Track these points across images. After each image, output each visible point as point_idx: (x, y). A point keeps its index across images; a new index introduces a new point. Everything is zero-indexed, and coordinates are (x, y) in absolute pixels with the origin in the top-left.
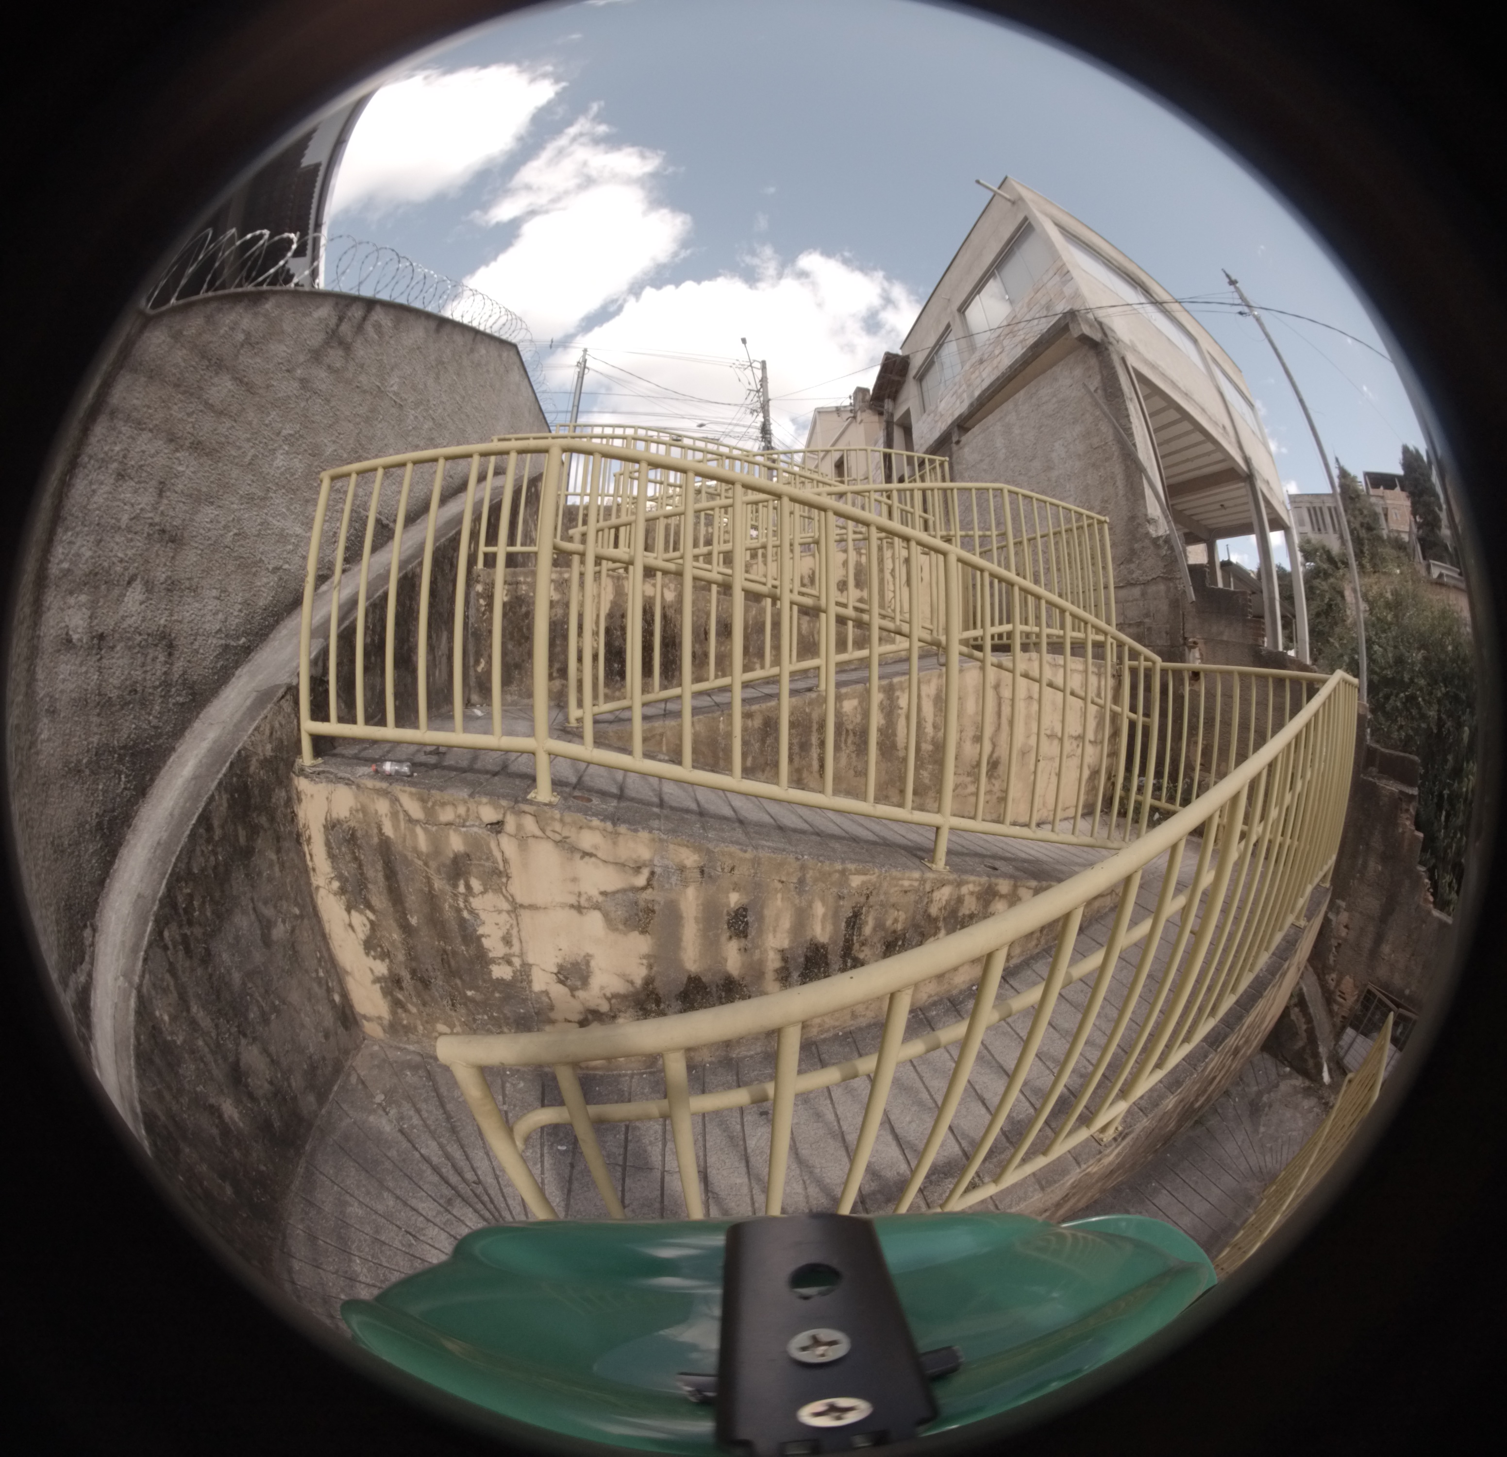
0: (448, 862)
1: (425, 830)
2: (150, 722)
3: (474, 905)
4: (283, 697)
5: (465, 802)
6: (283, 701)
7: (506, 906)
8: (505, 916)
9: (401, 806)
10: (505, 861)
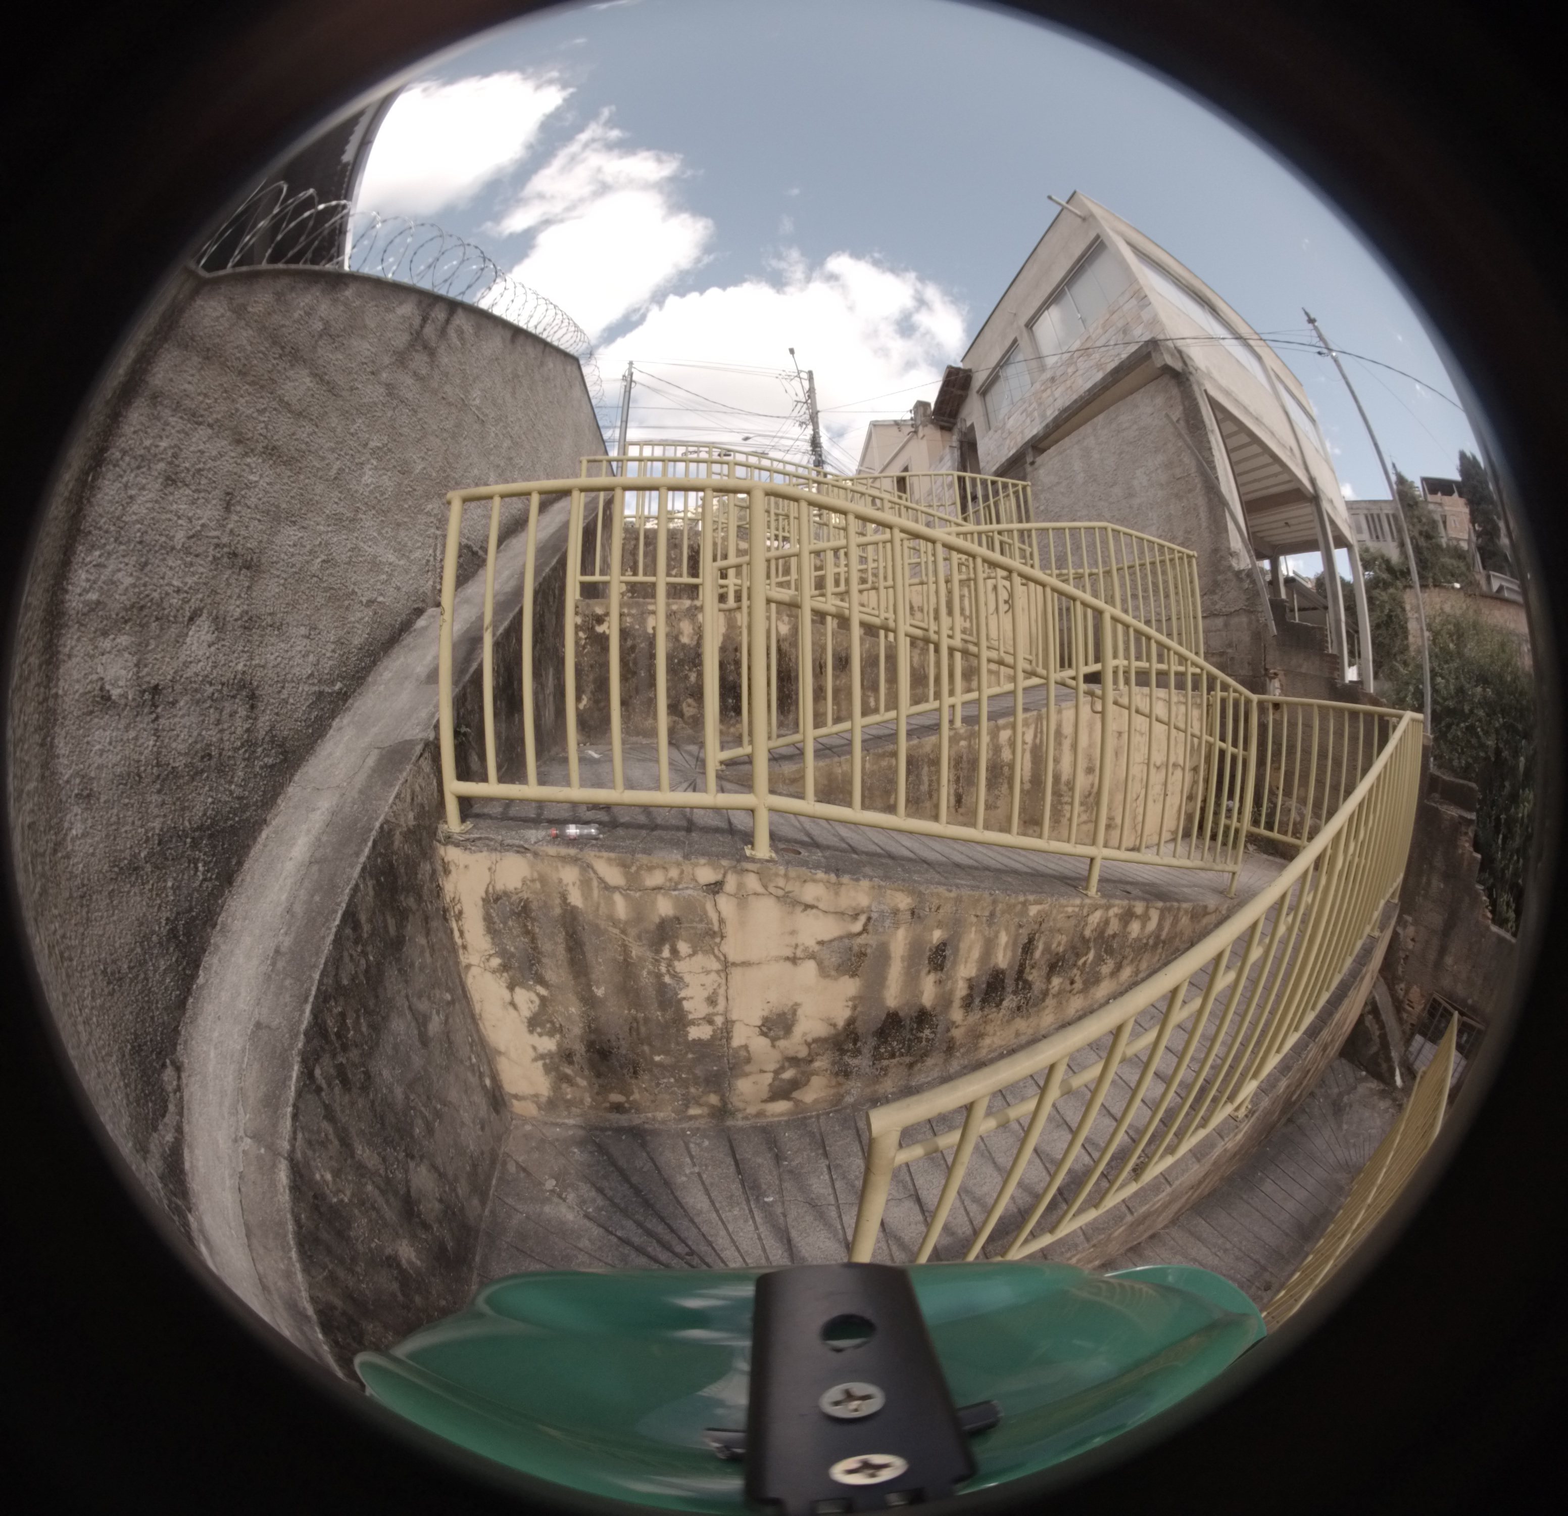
0: (652, 927)
1: (626, 897)
2: (231, 793)
3: (678, 970)
4: (421, 755)
5: (678, 864)
6: (422, 759)
7: (716, 966)
8: (713, 976)
9: (595, 872)
10: (721, 921)
